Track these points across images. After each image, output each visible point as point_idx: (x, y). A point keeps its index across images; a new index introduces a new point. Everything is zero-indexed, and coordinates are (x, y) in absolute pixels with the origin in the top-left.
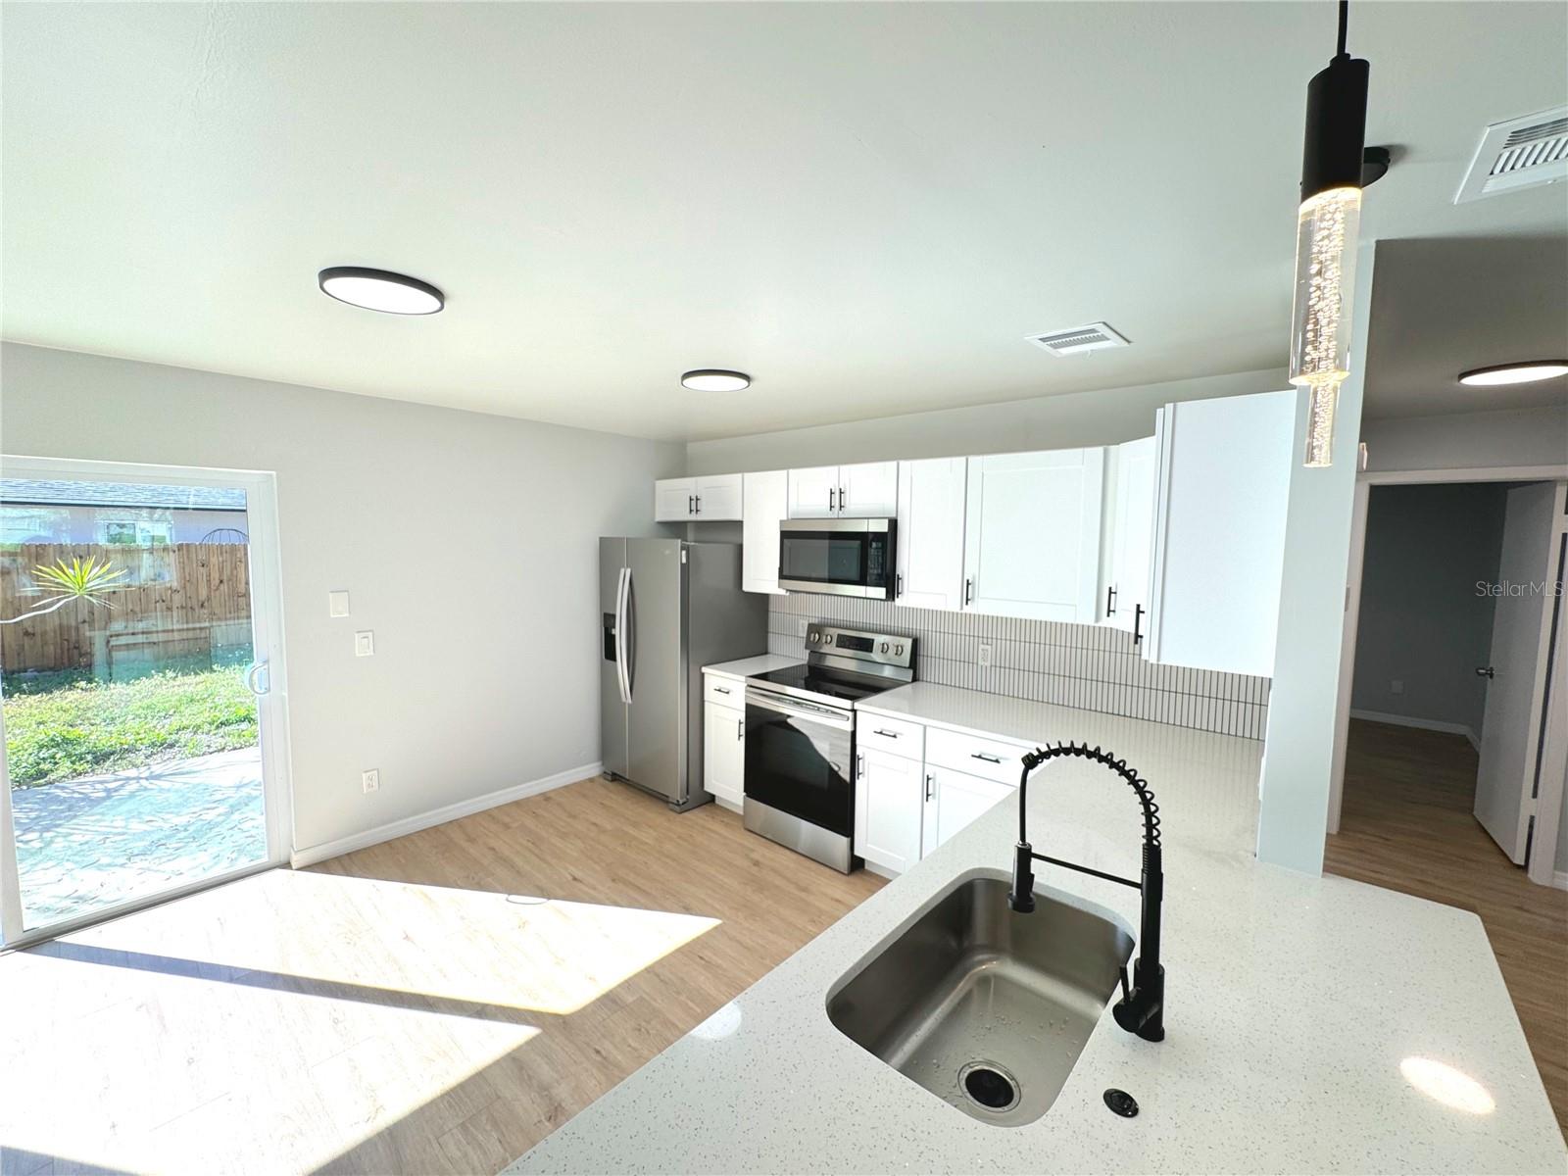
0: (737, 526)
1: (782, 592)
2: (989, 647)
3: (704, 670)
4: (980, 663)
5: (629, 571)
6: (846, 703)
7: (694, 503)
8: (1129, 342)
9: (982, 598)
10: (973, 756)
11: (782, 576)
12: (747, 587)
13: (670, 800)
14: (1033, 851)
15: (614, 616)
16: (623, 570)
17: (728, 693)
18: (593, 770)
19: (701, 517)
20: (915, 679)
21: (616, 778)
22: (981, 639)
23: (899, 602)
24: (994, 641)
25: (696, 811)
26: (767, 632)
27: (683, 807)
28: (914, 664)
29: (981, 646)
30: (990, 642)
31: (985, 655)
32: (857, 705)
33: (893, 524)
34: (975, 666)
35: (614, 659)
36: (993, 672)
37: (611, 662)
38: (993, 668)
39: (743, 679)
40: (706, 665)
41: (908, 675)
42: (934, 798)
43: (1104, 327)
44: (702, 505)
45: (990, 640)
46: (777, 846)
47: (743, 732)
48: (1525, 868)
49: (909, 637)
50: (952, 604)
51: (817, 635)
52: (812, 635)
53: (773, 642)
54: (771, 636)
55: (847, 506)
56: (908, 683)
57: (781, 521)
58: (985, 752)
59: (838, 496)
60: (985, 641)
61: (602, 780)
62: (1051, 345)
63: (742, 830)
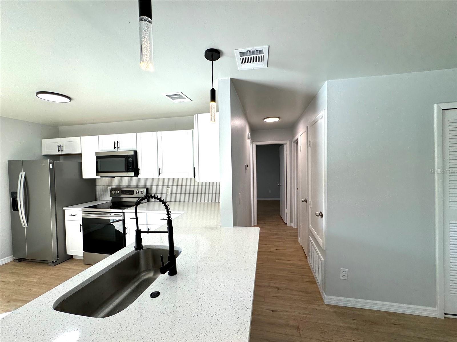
0: (79, 155)
1: (98, 177)
2: (169, 188)
3: (64, 208)
4: (167, 193)
5: (24, 174)
6: (120, 211)
7: (59, 148)
8: (191, 100)
9: (164, 173)
11: (98, 172)
12: (84, 177)
13: (49, 262)
14: (141, 231)
15: (17, 192)
16: (21, 174)
17: (75, 215)
18: (8, 259)
19: (63, 153)
21: (21, 260)
23: (139, 176)
24: (171, 186)
25: (63, 264)
26: (96, 193)
27: (55, 264)
29: (167, 188)
31: (168, 191)
32: (124, 211)
33: (136, 152)
35: (17, 210)
36: (171, 195)
37: (17, 212)
39: (81, 209)
40: (65, 207)
43: (181, 93)
44: (63, 148)
47: (82, 229)
48: (287, 224)
49: (145, 188)
50: (156, 176)
51: (114, 191)
52: (112, 192)
53: (98, 196)
54: (97, 194)
55: (120, 147)
56: (145, 202)
57: (96, 153)
59: (116, 144)
61: (13, 263)
62: (171, 98)
63: (83, 265)
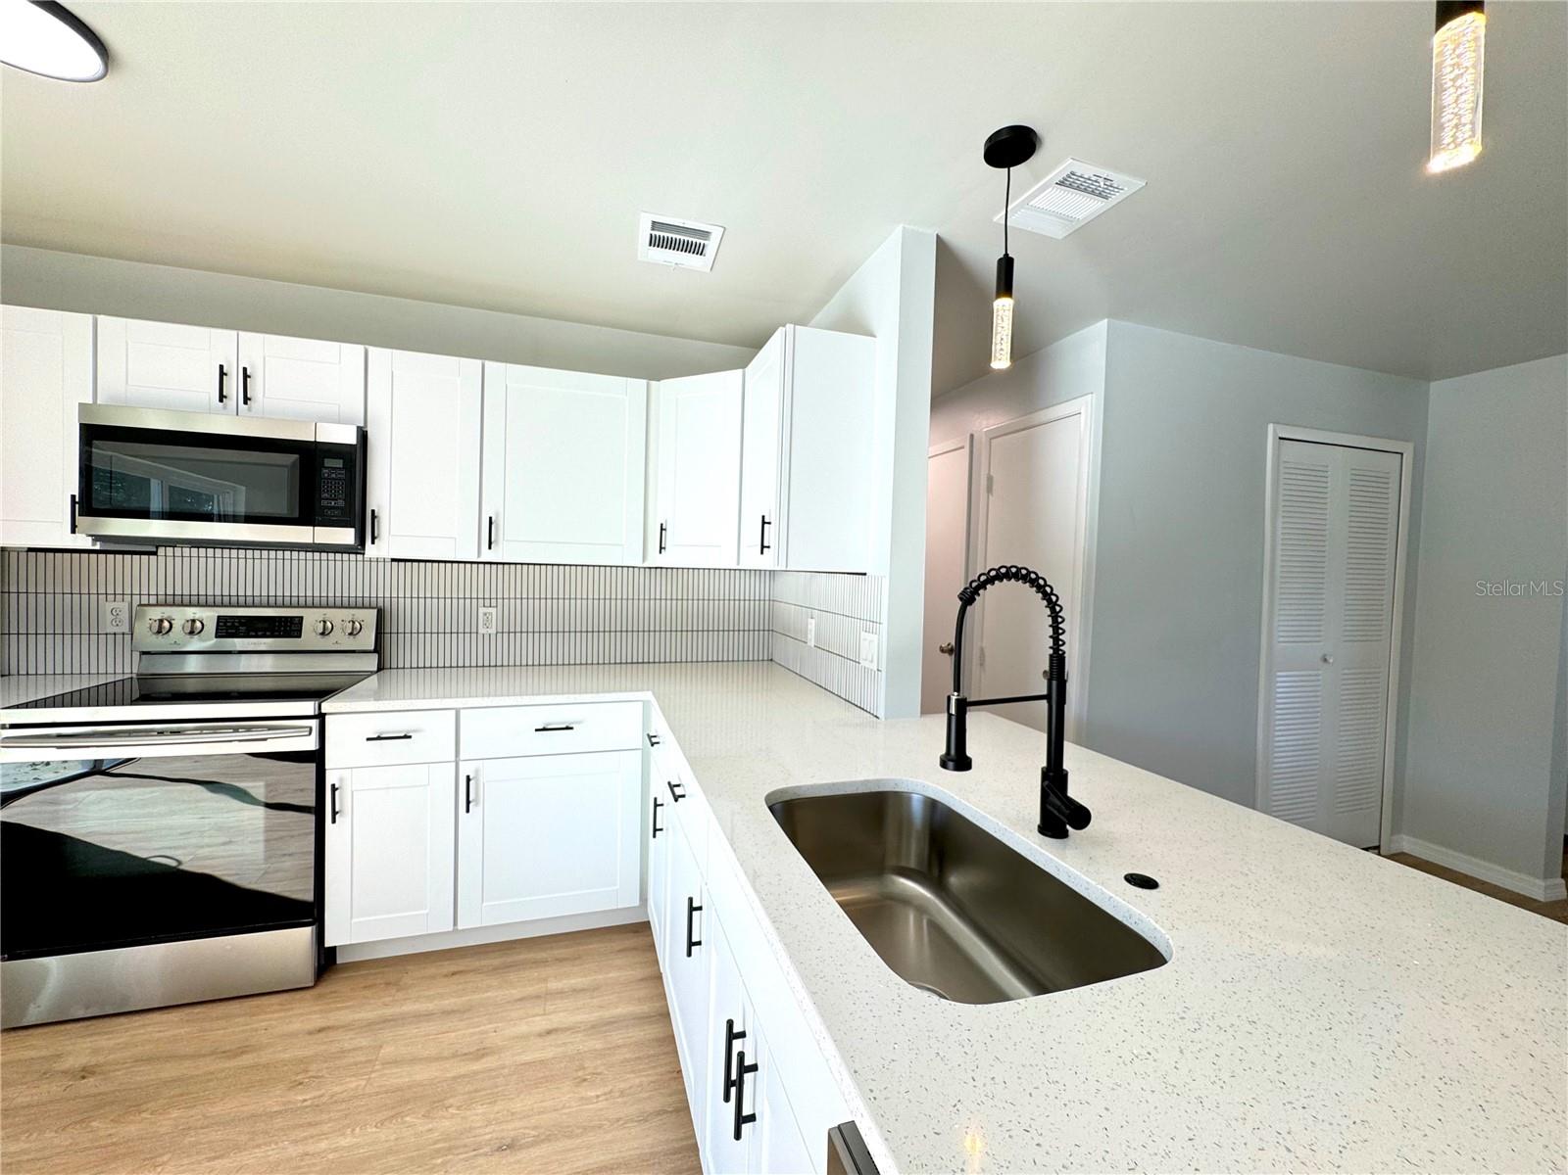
2: (494, 609)
4: (481, 631)
9: (507, 541)
10: (537, 730)
11: (84, 508)
20: (380, 668)
22: (481, 601)
23: (371, 550)
24: (500, 601)
28: (378, 649)
29: (482, 610)
30: (494, 604)
31: (489, 620)
32: (326, 707)
33: (363, 435)
34: (474, 636)
36: (500, 639)
38: (499, 635)
41: (371, 663)
42: (477, 805)
43: (720, 232)
45: (494, 601)
46: (122, 1020)
49: (373, 608)
50: (465, 548)
55: (262, 397)
56: (372, 673)
57: (81, 408)
58: (550, 721)
59: (237, 380)
60: (488, 604)
62: (652, 237)
